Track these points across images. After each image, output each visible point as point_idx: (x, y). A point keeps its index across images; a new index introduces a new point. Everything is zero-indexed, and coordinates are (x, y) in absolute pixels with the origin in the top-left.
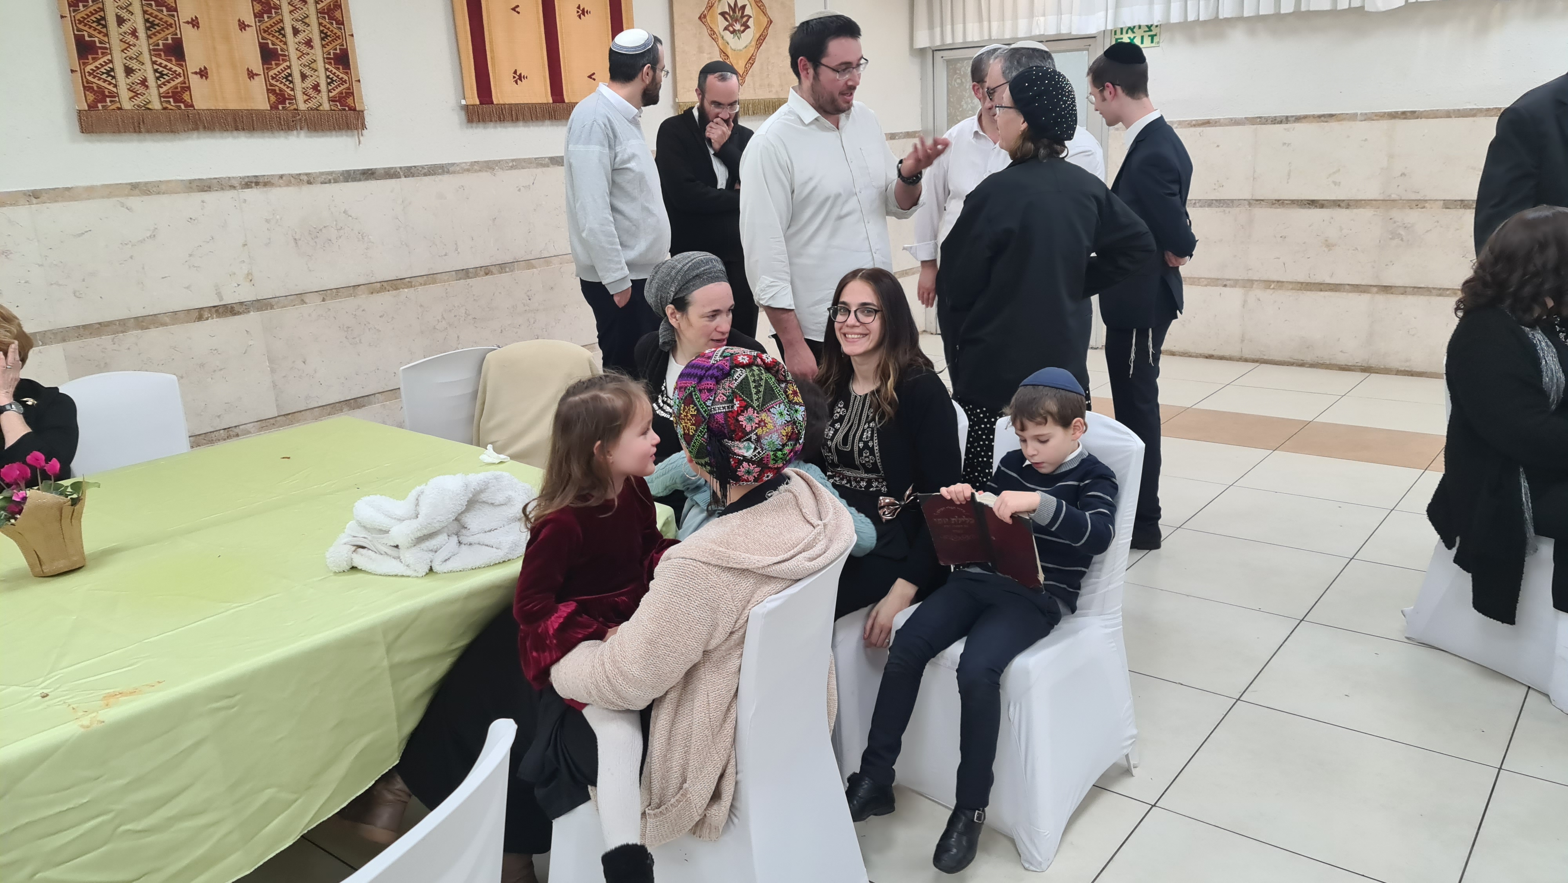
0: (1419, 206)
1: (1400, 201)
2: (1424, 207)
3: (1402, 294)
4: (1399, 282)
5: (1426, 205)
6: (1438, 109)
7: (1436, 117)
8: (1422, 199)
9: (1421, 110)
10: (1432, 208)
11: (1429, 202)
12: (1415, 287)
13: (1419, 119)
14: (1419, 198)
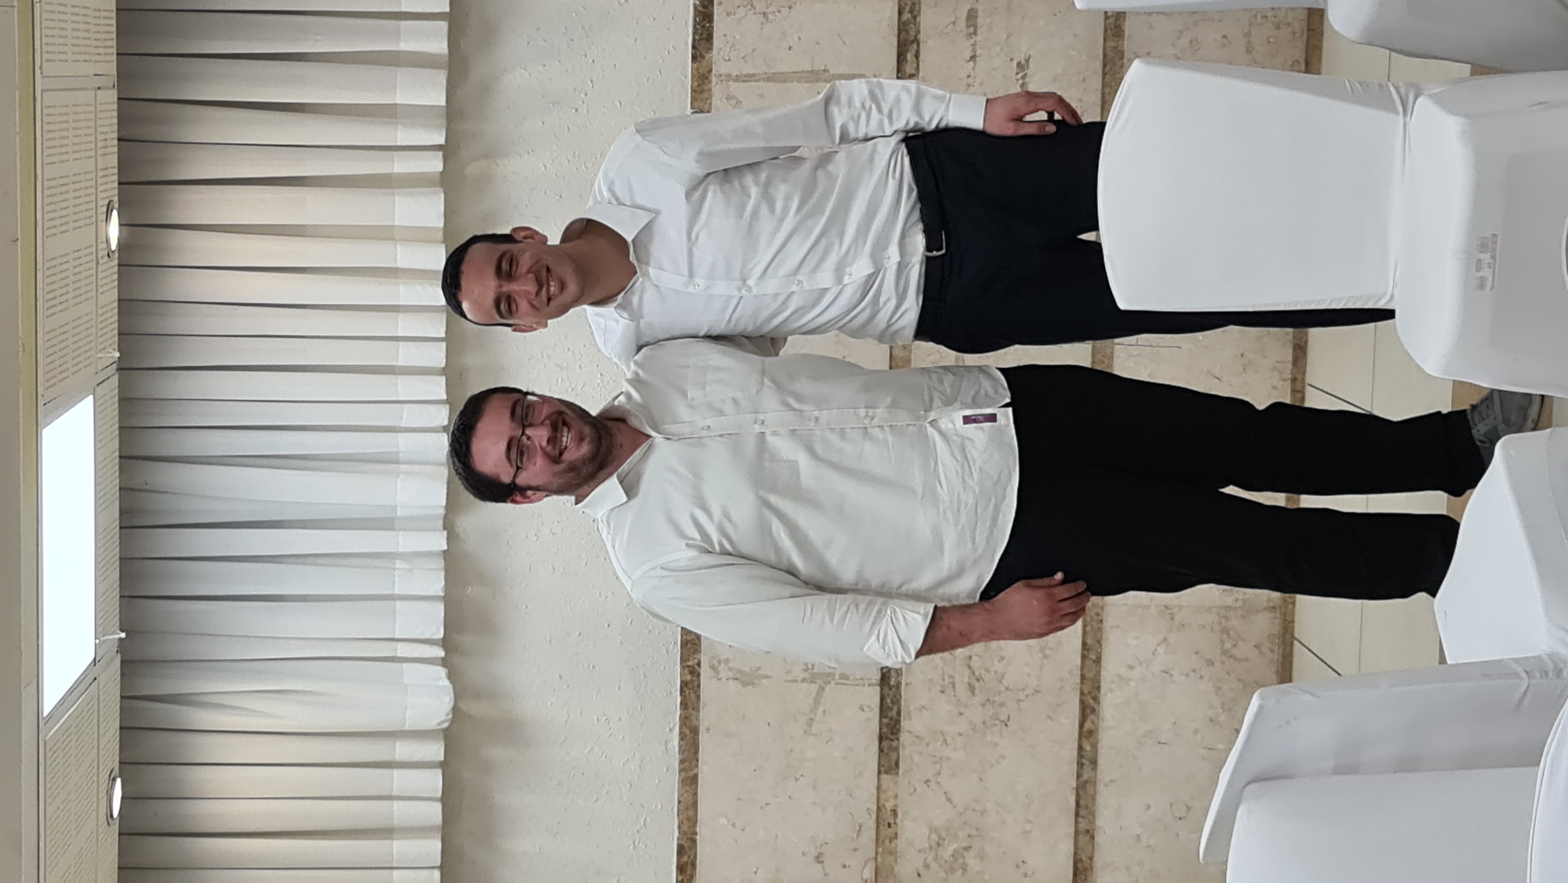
0: (892, 822)
1: (879, 859)
2: (894, 812)
3: (1093, 837)
4: (1066, 848)
5: (889, 805)
6: (676, 802)
7: (695, 805)
8: (874, 816)
9: (676, 834)
10: (896, 797)
11: (882, 802)
12: (1077, 814)
13: (698, 837)
14: (871, 823)
